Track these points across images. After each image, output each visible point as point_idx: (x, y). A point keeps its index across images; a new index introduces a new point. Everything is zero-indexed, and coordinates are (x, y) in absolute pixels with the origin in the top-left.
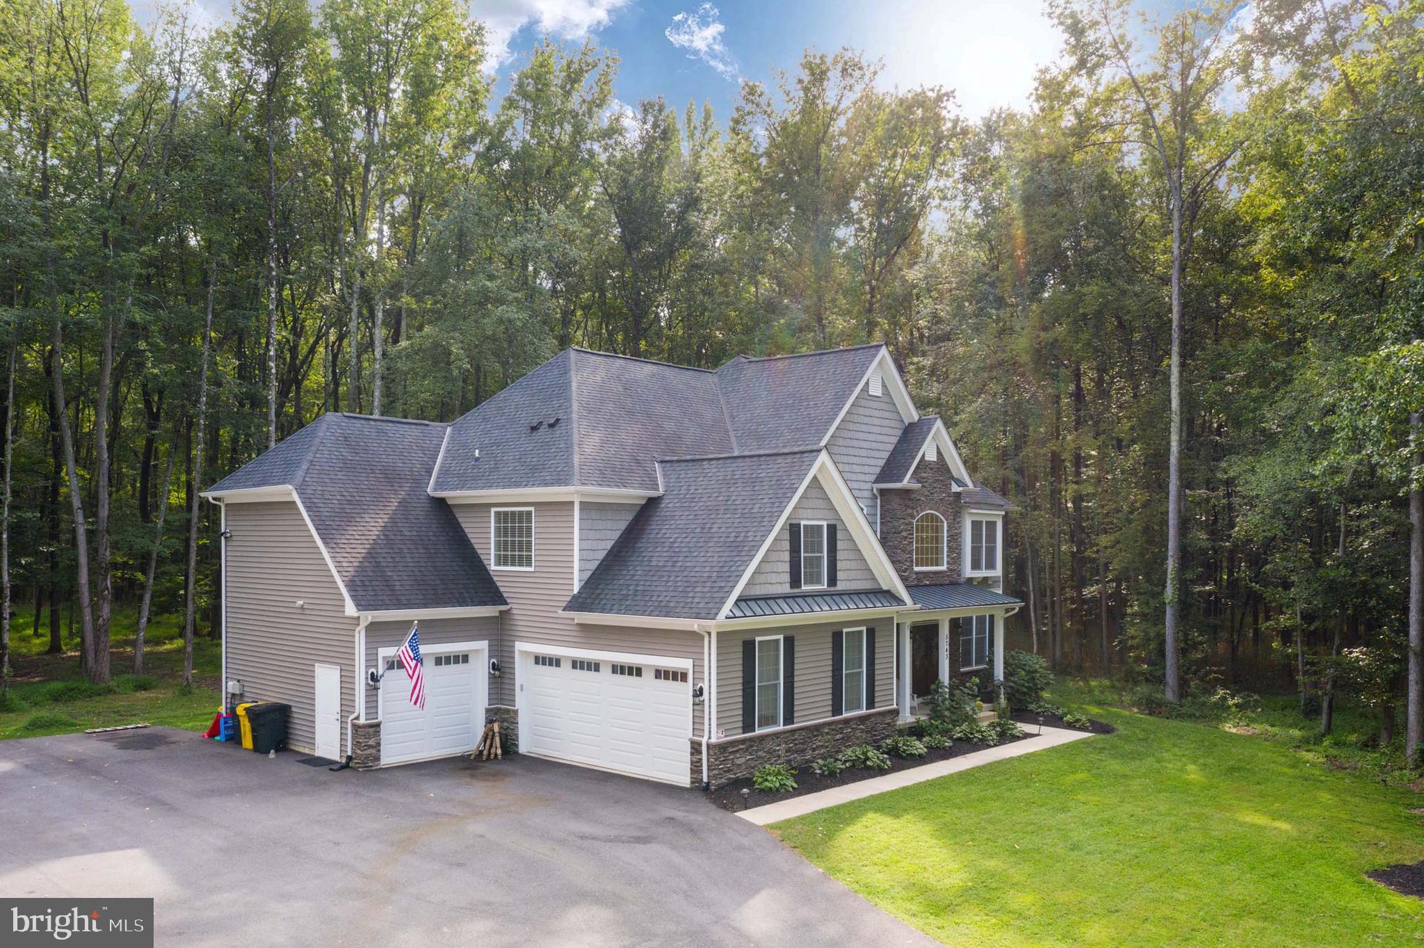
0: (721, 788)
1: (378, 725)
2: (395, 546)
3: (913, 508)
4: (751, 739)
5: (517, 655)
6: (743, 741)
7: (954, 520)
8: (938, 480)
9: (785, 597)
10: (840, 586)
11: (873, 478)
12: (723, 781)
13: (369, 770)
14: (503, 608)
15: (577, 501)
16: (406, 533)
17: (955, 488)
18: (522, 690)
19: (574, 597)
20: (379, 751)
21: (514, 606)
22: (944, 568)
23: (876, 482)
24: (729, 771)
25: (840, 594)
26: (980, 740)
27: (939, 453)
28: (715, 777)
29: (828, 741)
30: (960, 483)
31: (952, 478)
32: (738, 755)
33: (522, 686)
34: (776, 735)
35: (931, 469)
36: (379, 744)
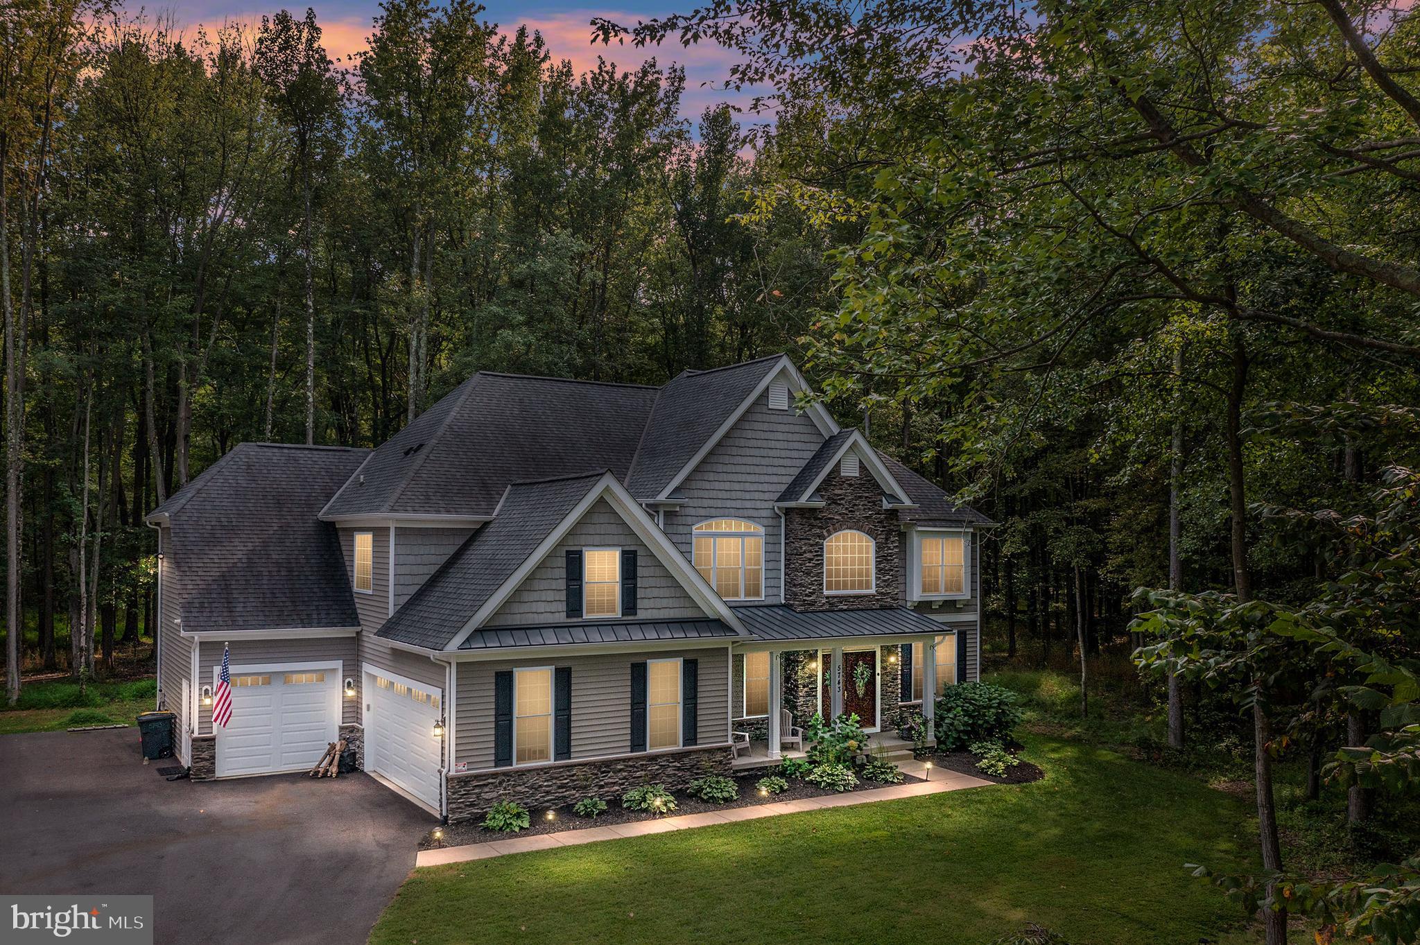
0: (459, 823)
1: (213, 739)
2: (254, 569)
3: (821, 528)
4: (505, 774)
5: (364, 675)
6: (494, 775)
7: (887, 539)
8: (860, 497)
9: (555, 627)
10: (641, 615)
11: (777, 495)
12: (465, 815)
13: (202, 782)
14: (359, 629)
15: (392, 526)
16: (274, 556)
17: (886, 505)
18: (368, 710)
19: (389, 621)
20: (213, 763)
21: (364, 628)
22: (873, 591)
23: (778, 500)
24: (472, 805)
25: (642, 624)
26: (829, 784)
27: (862, 467)
28: (453, 811)
29: (624, 778)
30: (893, 497)
31: (883, 493)
32: (486, 789)
33: (368, 706)
34: (545, 770)
35: (850, 485)
36: (213, 757)
